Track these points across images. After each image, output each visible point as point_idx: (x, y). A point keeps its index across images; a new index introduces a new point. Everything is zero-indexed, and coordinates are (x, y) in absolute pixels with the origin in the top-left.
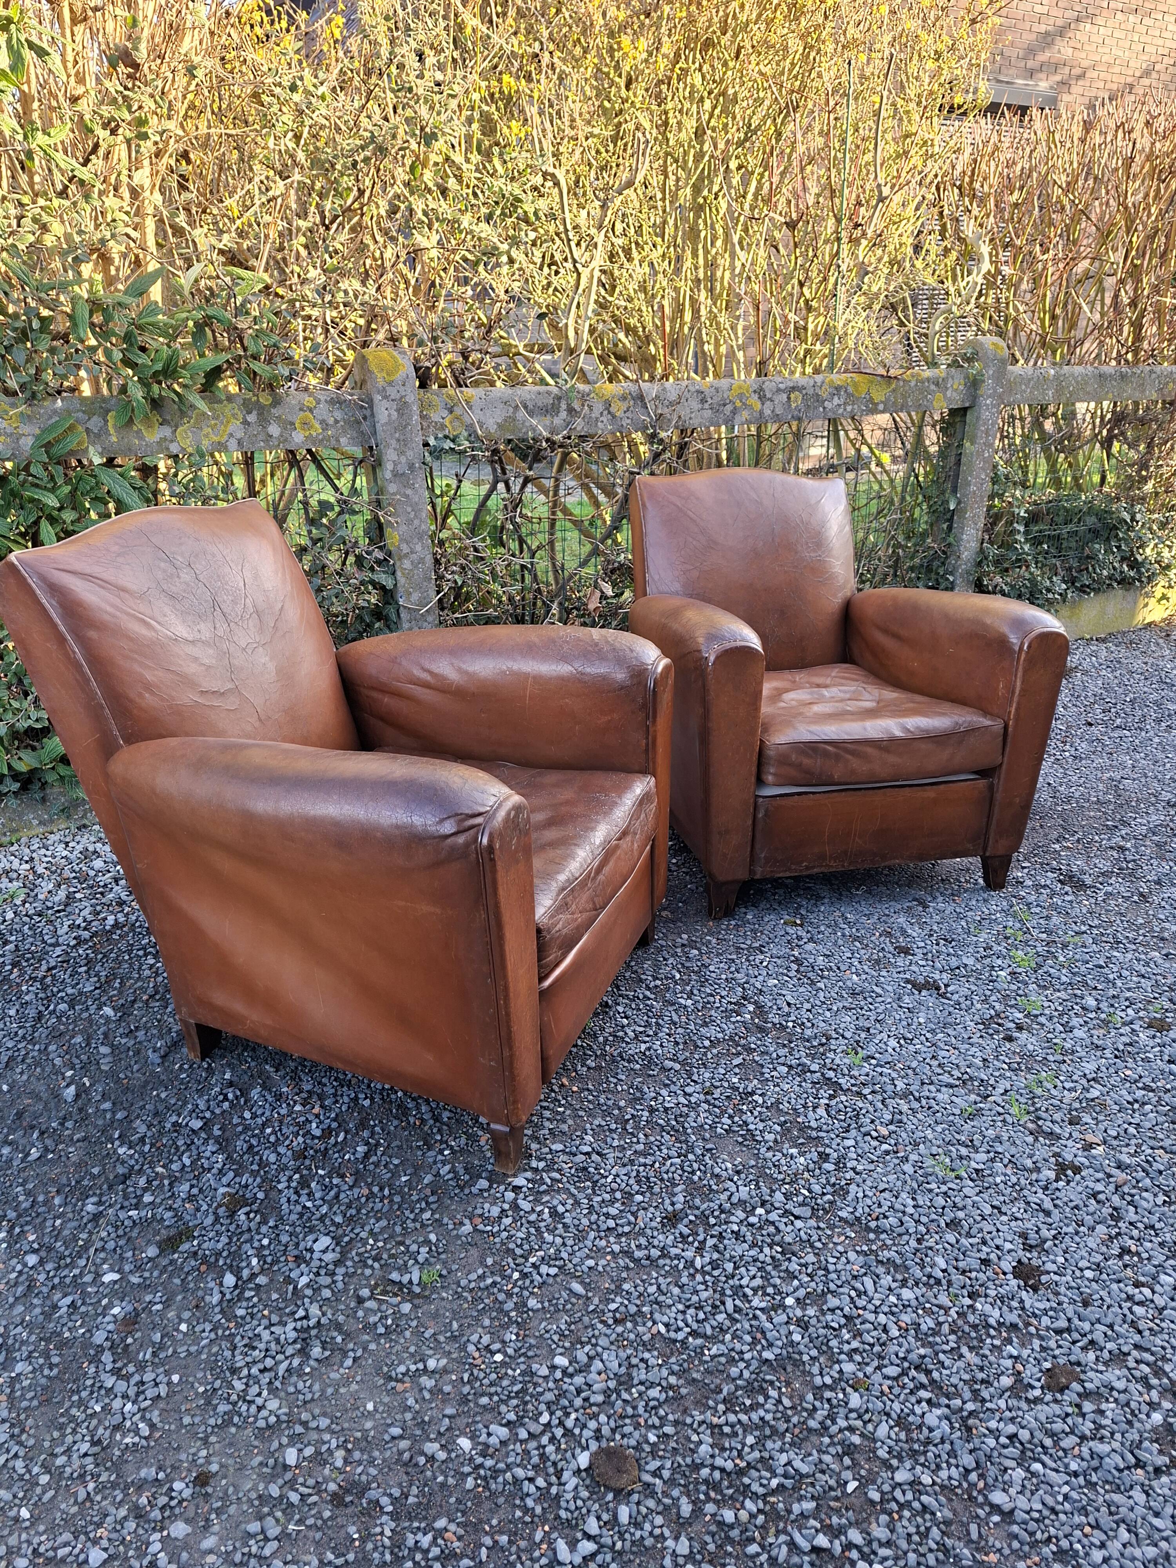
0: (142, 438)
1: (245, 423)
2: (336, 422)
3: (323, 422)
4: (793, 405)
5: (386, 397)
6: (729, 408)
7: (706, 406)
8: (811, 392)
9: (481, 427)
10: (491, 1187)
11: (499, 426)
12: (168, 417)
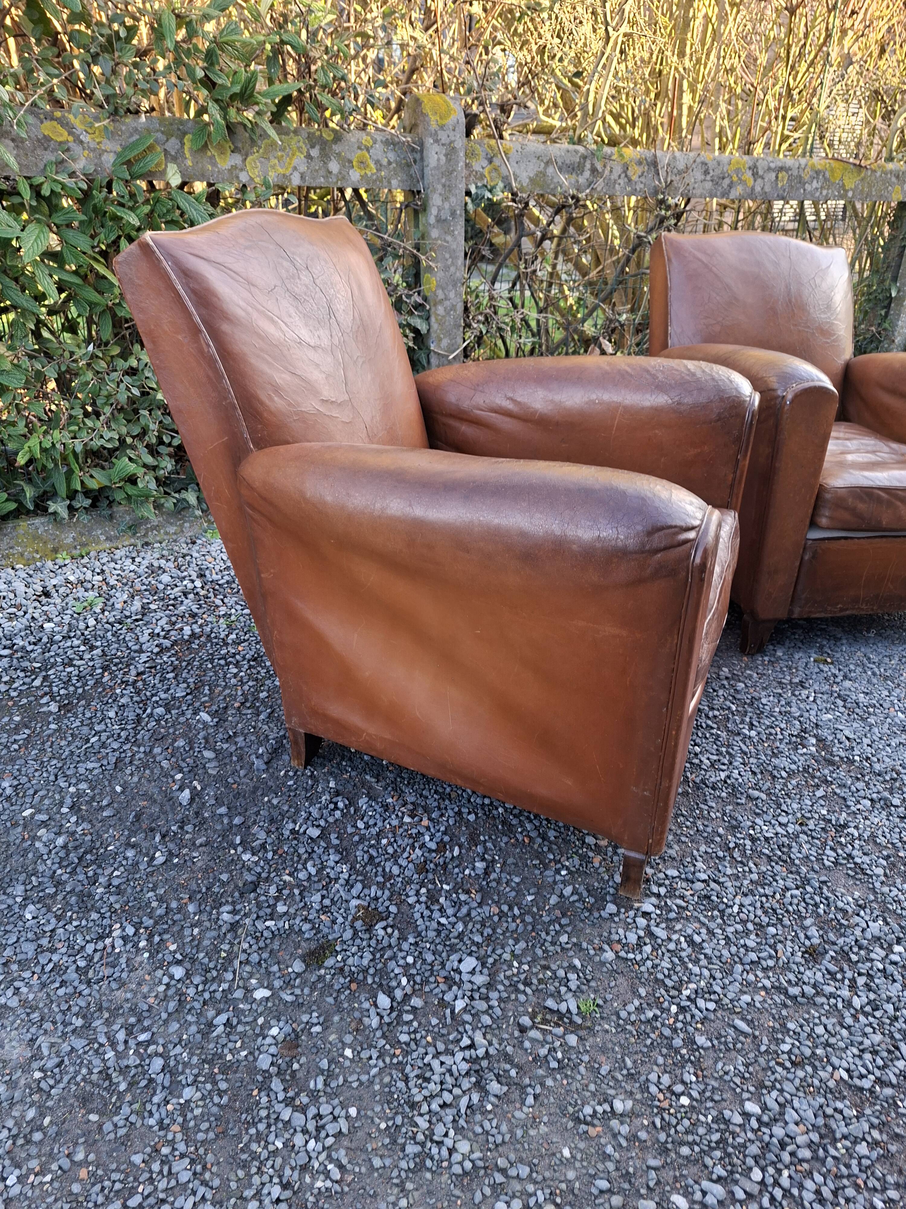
0: (214, 164)
1: (309, 157)
2: (390, 163)
3: (377, 162)
4: (780, 185)
5: (437, 141)
6: (727, 181)
7: (708, 178)
8: (795, 173)
9: (516, 180)
10: (619, 911)
11: (531, 180)
12: (240, 145)
